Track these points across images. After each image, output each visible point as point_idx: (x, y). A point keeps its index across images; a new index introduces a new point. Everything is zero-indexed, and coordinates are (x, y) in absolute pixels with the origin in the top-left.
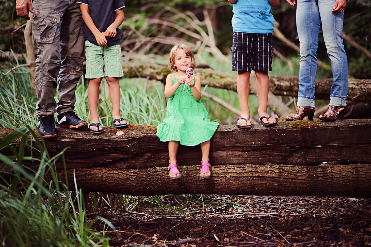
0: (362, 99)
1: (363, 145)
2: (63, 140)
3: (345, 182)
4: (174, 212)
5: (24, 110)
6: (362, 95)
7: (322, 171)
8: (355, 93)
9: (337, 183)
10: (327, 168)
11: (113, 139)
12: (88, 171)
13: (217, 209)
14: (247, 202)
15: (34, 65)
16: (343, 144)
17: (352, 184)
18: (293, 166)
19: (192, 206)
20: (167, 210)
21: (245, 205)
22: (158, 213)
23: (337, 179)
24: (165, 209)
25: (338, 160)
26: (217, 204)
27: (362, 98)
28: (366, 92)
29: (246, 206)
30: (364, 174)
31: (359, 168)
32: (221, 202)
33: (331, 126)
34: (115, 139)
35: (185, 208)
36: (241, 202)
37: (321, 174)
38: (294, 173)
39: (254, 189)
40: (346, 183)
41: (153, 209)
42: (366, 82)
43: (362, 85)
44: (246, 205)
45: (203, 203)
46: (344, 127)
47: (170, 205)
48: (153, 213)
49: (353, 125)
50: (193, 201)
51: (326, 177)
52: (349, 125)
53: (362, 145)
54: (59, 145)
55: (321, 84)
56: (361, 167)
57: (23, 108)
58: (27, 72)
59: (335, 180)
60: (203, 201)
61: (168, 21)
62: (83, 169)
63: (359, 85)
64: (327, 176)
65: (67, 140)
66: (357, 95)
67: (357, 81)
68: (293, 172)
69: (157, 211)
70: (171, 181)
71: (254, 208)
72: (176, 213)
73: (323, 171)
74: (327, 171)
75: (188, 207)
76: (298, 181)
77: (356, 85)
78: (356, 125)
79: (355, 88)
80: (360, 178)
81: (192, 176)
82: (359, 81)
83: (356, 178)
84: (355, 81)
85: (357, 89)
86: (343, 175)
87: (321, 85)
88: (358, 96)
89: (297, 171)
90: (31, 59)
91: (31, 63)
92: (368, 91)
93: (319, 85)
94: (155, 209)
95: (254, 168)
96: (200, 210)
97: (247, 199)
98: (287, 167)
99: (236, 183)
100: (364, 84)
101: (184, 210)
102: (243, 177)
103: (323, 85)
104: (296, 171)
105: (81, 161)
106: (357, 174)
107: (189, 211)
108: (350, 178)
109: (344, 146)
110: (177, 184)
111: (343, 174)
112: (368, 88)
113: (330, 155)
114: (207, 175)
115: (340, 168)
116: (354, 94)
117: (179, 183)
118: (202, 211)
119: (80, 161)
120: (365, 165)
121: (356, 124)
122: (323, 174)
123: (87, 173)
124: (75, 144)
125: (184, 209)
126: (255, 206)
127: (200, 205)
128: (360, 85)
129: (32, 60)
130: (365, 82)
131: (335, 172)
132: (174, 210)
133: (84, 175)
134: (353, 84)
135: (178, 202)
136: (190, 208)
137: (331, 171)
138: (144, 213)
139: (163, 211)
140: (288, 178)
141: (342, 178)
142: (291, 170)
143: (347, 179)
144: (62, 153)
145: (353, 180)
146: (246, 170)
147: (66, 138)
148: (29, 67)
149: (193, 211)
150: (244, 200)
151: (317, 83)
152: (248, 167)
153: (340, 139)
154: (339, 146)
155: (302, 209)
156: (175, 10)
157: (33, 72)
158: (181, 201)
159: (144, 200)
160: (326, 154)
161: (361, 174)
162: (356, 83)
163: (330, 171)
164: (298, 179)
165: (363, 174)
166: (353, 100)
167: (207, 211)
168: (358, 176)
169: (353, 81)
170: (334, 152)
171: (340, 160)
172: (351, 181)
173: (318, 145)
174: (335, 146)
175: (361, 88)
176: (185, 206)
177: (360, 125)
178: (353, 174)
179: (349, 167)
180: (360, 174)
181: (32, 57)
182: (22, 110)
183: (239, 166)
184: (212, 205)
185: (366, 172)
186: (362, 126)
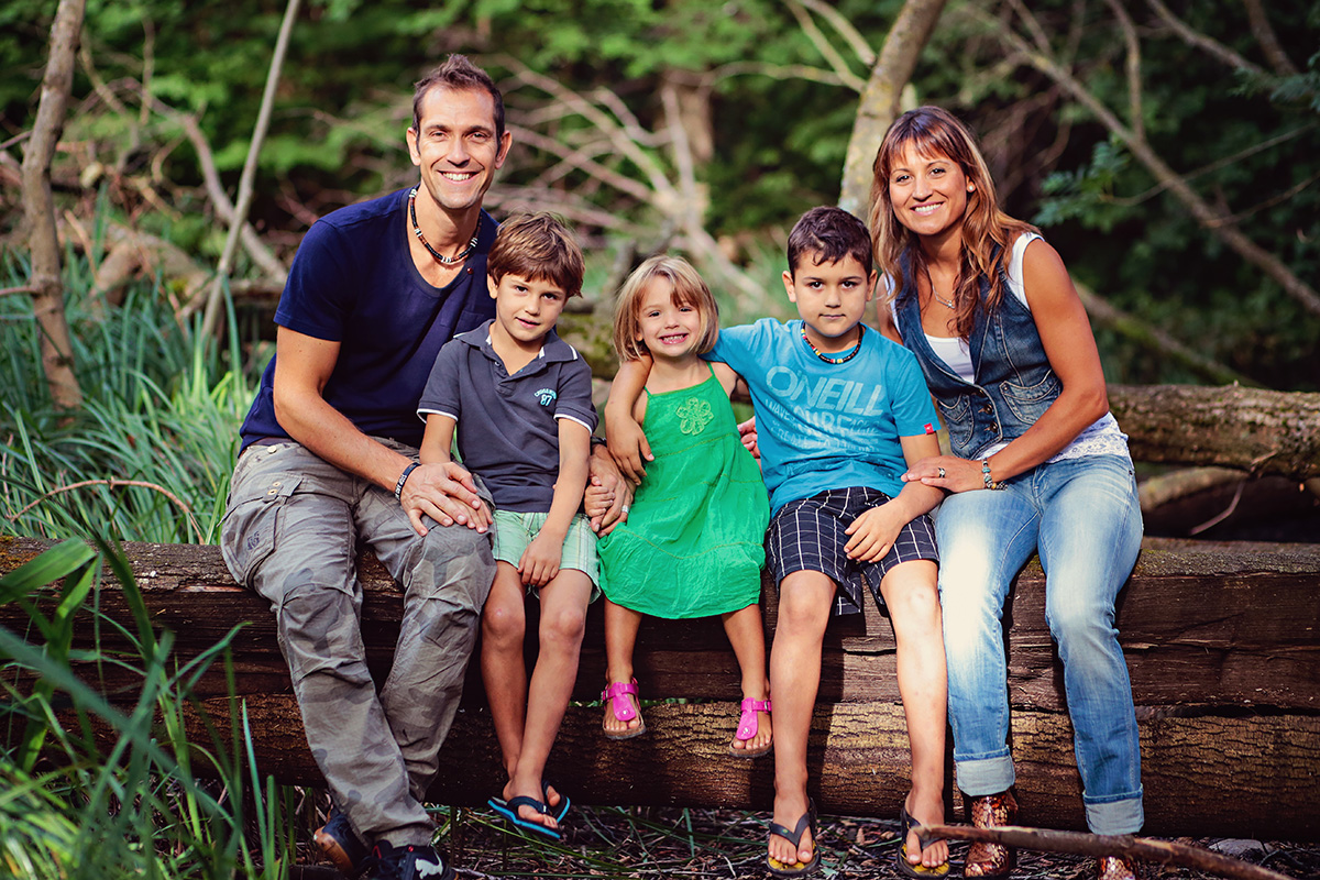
0: (1287, 465)
1: (1305, 648)
2: (193, 589)
3: (1234, 784)
4: (584, 868)
5: (17, 460)
6: (1289, 451)
7: (1150, 738)
8: (1263, 442)
9: (1205, 787)
10: (1168, 729)
11: (381, 591)
12: (280, 705)
13: (743, 865)
14: (854, 841)
15: (55, 289)
16: (1232, 642)
17: (1259, 791)
18: (1044, 718)
19: (647, 848)
20: (554, 861)
21: (847, 850)
22: (524, 871)
23: (1205, 770)
24: (547, 857)
25: (1209, 700)
26: (740, 845)
27: (1290, 461)
28: (1305, 439)
29: (851, 854)
30: (1306, 753)
31: (1288, 734)
32: (757, 836)
33: (1191, 574)
34: (386, 590)
35: (623, 854)
36: (830, 839)
37: (1147, 750)
38: (1047, 740)
39: (894, 795)
40: (1238, 784)
41: (504, 856)
42: (1307, 405)
43: (1290, 414)
44: (851, 850)
45: (691, 837)
46: (1236, 580)
47: (567, 844)
48: (505, 870)
49: (1272, 571)
50: (655, 831)
51: (1163, 760)
52: (1258, 571)
53: (1300, 648)
54: (176, 607)
55: (1137, 404)
56: (1293, 730)
57: (14, 454)
58: (31, 316)
59: (1197, 773)
60: (690, 830)
61: (522, 126)
62: (260, 697)
63: (1276, 413)
64: (1170, 757)
65: (209, 589)
66: (1270, 451)
67: (1270, 398)
68: (1042, 737)
69: (517, 864)
70: (587, 756)
71: (880, 863)
72: (593, 872)
73: (1154, 739)
74: (1170, 737)
75: (635, 850)
76: (1060, 772)
77: (1267, 413)
78: (1284, 573)
79: (1262, 425)
80: (1290, 770)
81: (665, 739)
82: (1278, 400)
83: (1274, 767)
84: (1263, 397)
85: (1270, 427)
86: (1227, 757)
87: (1135, 409)
88: (1273, 454)
89: (1059, 735)
90: (44, 267)
91: (43, 282)
92: (1310, 439)
93: (1127, 407)
94: (512, 854)
95: (897, 717)
96: (679, 864)
97: (850, 827)
98: (1020, 717)
99: (829, 772)
100: (1297, 412)
101: (621, 861)
102: (857, 749)
103: (1141, 408)
104: (1053, 734)
105: (255, 669)
106: (1281, 756)
107: (639, 867)
108: (1254, 768)
109: (1234, 648)
110: (609, 768)
111: (1227, 753)
112: (1311, 427)
113: (1180, 679)
114: (755, 746)
115: (1216, 729)
116: (1258, 445)
117: (618, 763)
118: (688, 867)
119: (249, 667)
120: (1311, 723)
121: (1281, 569)
122: (1154, 748)
123: (275, 712)
124: (240, 605)
125: (621, 858)
126: (885, 856)
127: (678, 844)
128: (1282, 415)
129: (49, 270)
130: (1300, 402)
131: (1198, 745)
132: (581, 862)
133: (262, 720)
134: (1255, 407)
135: (595, 830)
136: (643, 855)
137: (1185, 739)
138: (472, 868)
139: (540, 863)
140: (1023, 760)
141: (1222, 767)
142: (1036, 732)
143: (1242, 772)
144: (224, 643)
145: (1263, 777)
146: (869, 726)
147: (205, 581)
148: (35, 296)
149: (654, 867)
150: (839, 831)
151: (1120, 400)
152: (878, 713)
153: (1221, 620)
154: (1216, 649)
155: (1060, 873)
156: (550, 85)
157: (50, 316)
158: (606, 827)
159: (469, 821)
160: (1166, 673)
161: (1293, 753)
162: (1268, 404)
163: (1179, 738)
164: (1061, 766)
165: (1300, 753)
166: (1253, 469)
167: (706, 869)
168: (1282, 761)
169: (1256, 396)
170: (1195, 670)
171: (1217, 700)
172: (1257, 779)
173: (1137, 642)
174: (1201, 647)
175: (1285, 424)
176: (622, 847)
177: (1298, 573)
178: (1263, 753)
179: (1251, 727)
180: (1291, 756)
181: (50, 260)
182: (11, 461)
183: (841, 709)
184: (723, 845)
185: (1310, 749)
186: (1304, 577)
